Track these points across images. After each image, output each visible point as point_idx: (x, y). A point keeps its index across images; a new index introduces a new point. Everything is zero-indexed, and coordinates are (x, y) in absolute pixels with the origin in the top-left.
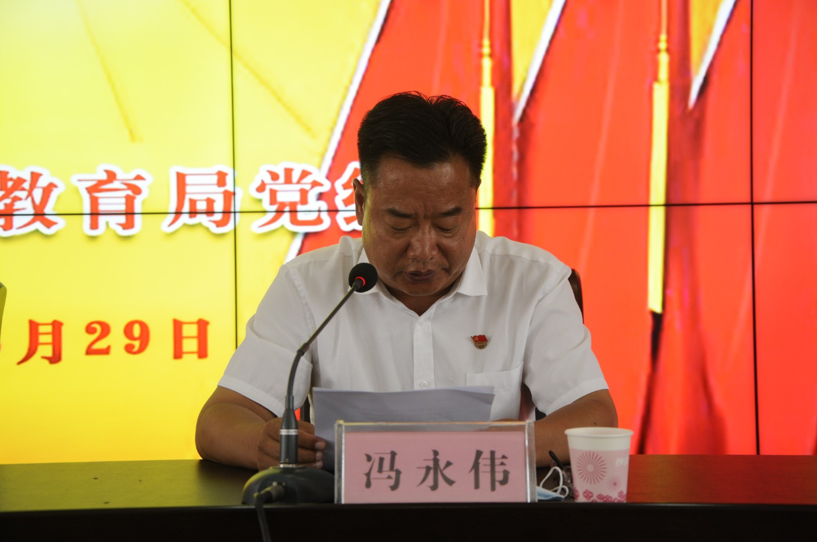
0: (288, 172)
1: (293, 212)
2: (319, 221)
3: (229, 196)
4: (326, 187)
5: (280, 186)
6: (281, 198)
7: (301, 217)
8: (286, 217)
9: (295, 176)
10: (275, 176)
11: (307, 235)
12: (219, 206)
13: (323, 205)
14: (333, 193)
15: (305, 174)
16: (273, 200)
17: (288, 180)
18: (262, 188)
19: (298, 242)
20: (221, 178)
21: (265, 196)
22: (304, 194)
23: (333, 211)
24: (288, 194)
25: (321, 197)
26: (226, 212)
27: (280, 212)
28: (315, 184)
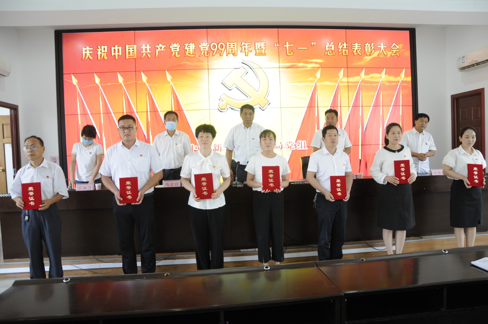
0: (290, 142)
1: (291, 147)
2: (294, 149)
3: (282, 145)
4: (295, 144)
5: (289, 144)
6: (289, 145)
7: (292, 148)
8: (290, 148)
9: (291, 142)
10: (288, 142)
11: (292, 150)
12: (280, 147)
13: (295, 146)
14: (296, 145)
15: (292, 142)
16: (288, 146)
17: (290, 143)
18: (286, 144)
19: (291, 151)
20: (281, 143)
21: (287, 145)
22: (292, 145)
23: (296, 147)
24: (290, 145)
25: (294, 145)
26: (282, 148)
27: (289, 147)
28: (293, 143)
